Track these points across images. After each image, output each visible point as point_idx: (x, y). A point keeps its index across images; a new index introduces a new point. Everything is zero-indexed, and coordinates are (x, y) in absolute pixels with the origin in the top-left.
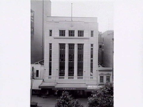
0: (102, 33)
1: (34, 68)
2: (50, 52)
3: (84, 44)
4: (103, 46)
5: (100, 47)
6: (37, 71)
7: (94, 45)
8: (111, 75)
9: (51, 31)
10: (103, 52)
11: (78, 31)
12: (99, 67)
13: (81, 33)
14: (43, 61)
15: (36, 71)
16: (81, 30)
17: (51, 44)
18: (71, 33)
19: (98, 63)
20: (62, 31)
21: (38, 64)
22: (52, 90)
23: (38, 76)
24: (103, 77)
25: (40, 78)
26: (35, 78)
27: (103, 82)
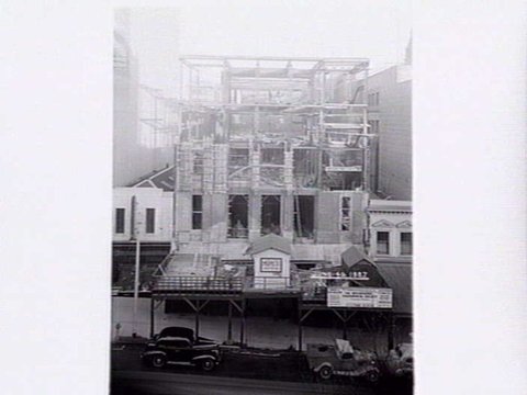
1: (137, 200)
6: (150, 213)
21: (150, 186)
23: (153, 231)
24: (387, 233)
25: (157, 237)
26: (142, 237)
27: (388, 253)
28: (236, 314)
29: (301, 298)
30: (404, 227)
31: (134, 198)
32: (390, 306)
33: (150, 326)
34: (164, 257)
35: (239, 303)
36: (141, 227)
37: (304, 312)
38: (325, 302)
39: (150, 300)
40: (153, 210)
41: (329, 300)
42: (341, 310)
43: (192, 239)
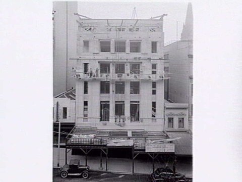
6: (65, 109)
7: (157, 66)
8: (185, 115)
11: (131, 43)
16: (137, 41)
17: (86, 65)
21: (65, 97)
23: (66, 118)
24: (173, 118)
25: (68, 120)
26: (62, 120)
27: (173, 127)
28: (104, 155)
29: (134, 148)
30: (180, 115)
31: (58, 103)
32: (174, 152)
33: (65, 161)
34: (71, 129)
35: (105, 150)
36: (61, 116)
37: (135, 155)
38: (144, 150)
39: (65, 149)
40: (66, 108)
41: (146, 149)
42: (152, 154)
43: (84, 121)
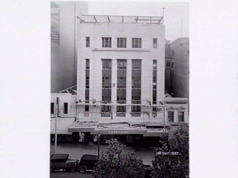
0: (171, 42)
1: (60, 99)
2: (87, 72)
3: (141, 60)
4: (173, 63)
5: (168, 64)
6: (66, 105)
7: (158, 62)
8: (185, 109)
9: (88, 39)
10: (173, 73)
11: (133, 39)
12: (167, 97)
13: (137, 43)
14: (75, 88)
15: (63, 105)
16: (138, 37)
17: (88, 60)
18: (122, 42)
19: (165, 90)
20: (107, 39)
21: (67, 92)
22: (91, 134)
23: (67, 113)
24: (173, 112)
27: (173, 121)
30: (180, 109)
31: (58, 98)
36: (62, 111)
40: (67, 103)
43: (85, 116)
